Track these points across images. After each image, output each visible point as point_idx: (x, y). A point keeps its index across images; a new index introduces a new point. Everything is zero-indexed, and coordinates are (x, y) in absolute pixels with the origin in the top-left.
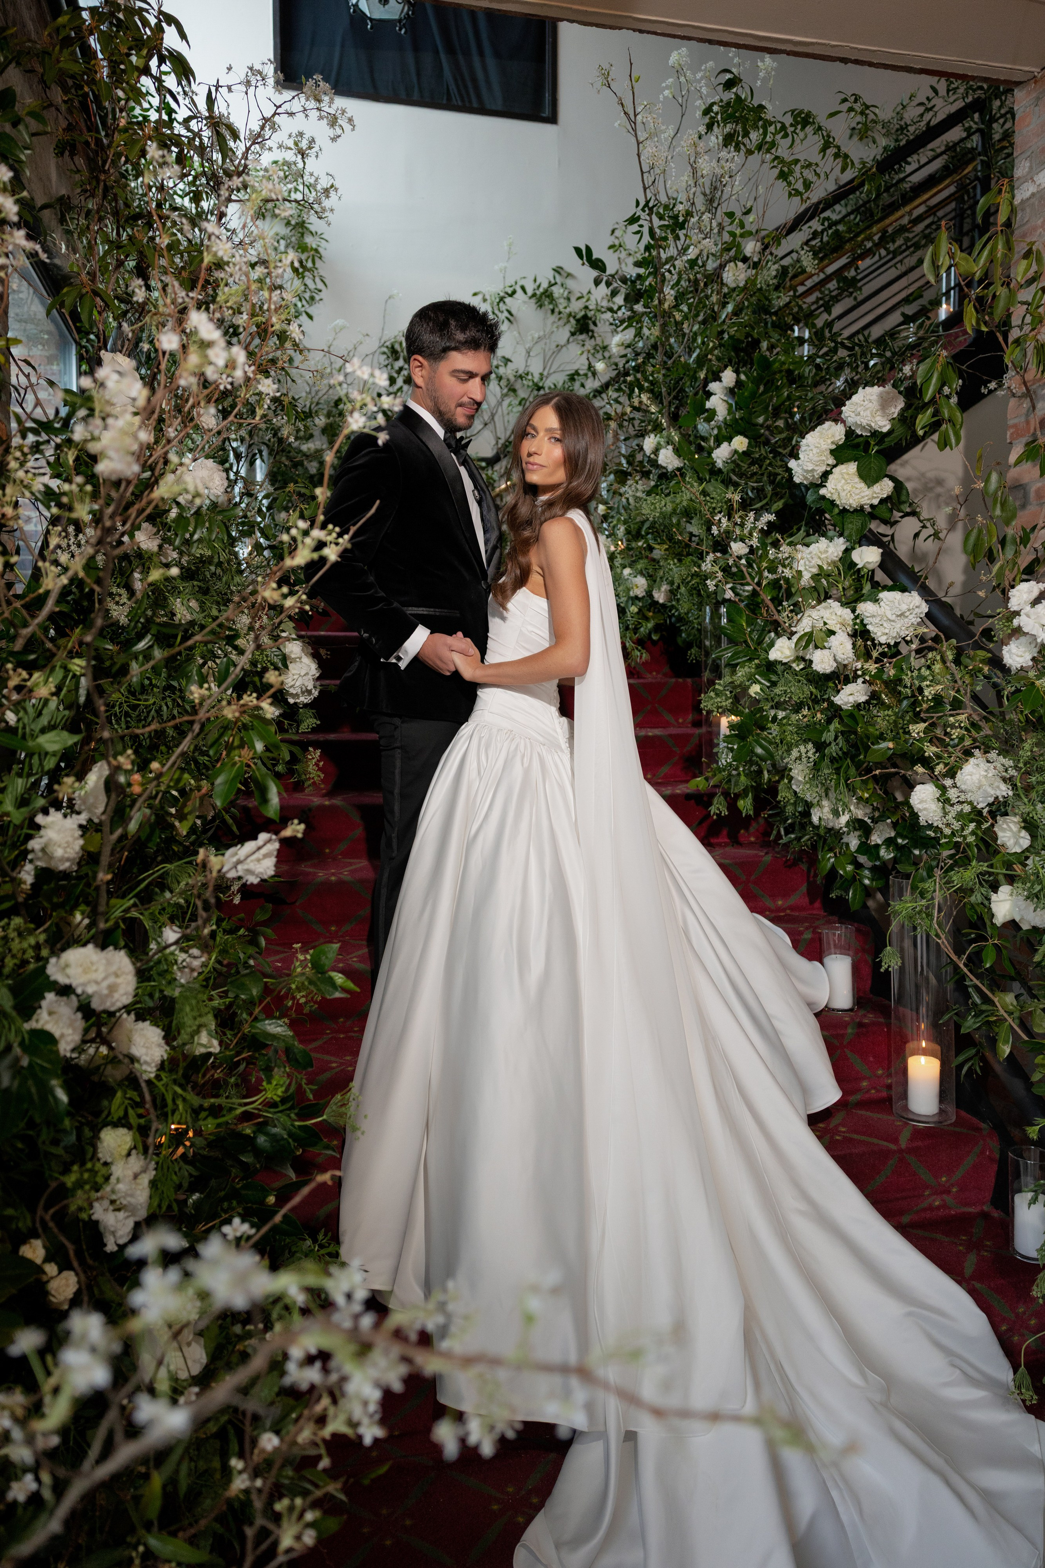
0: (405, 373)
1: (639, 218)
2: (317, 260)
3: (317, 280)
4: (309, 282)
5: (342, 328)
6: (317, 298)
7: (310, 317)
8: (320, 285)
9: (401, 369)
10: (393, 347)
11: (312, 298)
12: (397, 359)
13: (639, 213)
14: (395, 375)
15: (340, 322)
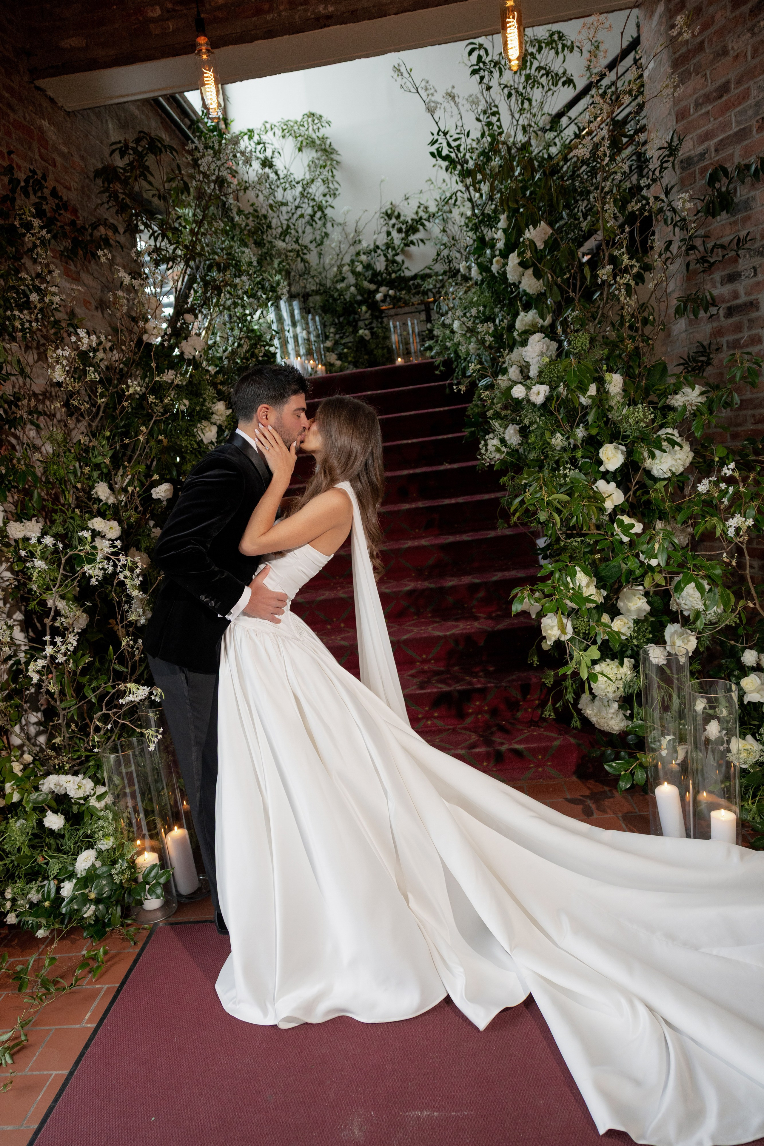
0: (396, 227)
1: (437, 140)
2: (334, 170)
3: (335, 183)
4: (331, 185)
5: (348, 211)
6: (337, 193)
7: (333, 207)
8: (337, 186)
9: (394, 226)
10: (387, 212)
11: (335, 194)
12: (390, 219)
13: (436, 137)
14: (391, 230)
15: (346, 208)
